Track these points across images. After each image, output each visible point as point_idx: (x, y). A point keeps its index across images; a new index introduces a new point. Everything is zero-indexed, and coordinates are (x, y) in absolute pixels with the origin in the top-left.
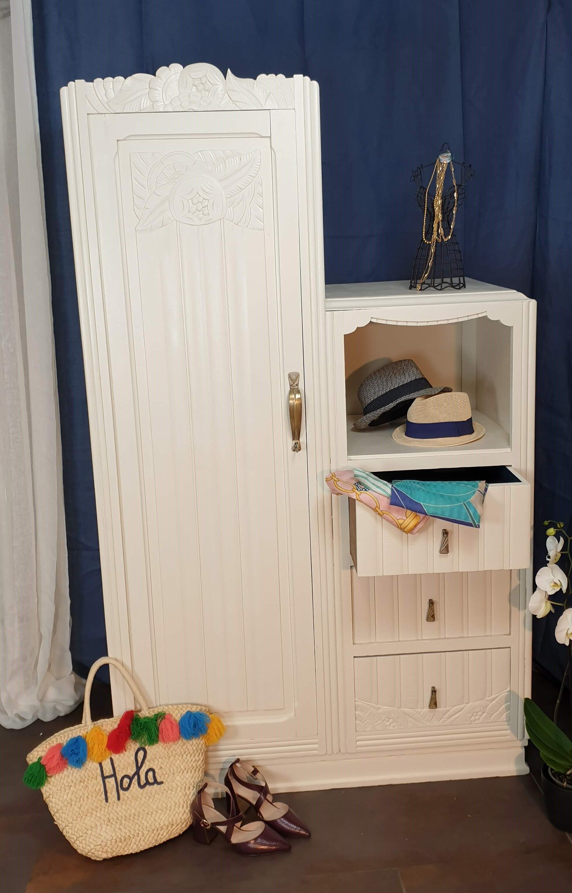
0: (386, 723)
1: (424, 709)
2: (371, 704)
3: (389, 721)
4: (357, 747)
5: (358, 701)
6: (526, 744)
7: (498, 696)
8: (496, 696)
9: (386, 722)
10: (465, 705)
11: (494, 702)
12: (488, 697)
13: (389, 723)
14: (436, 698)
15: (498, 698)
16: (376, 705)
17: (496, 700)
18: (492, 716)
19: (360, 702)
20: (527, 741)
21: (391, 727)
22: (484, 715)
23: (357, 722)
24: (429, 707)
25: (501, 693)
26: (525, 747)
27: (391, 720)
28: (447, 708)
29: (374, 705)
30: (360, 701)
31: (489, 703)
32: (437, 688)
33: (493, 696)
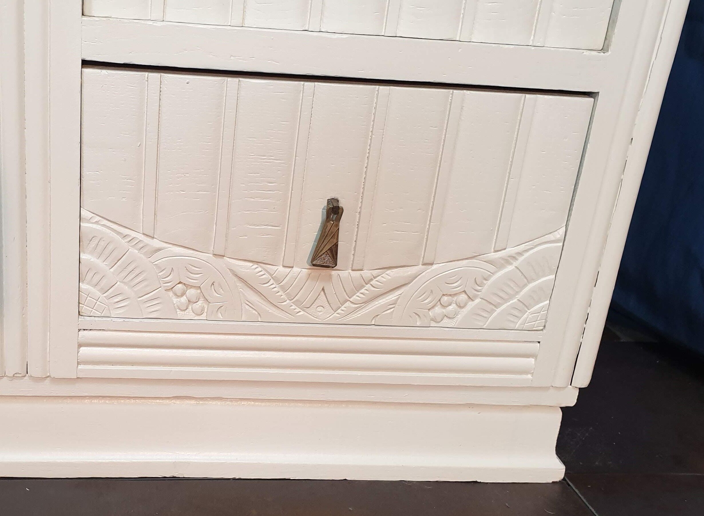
0: (175, 300)
1: (296, 270)
2: (133, 234)
3: (183, 294)
4: (78, 363)
5: (89, 221)
6: (571, 401)
7: (520, 254)
8: (522, 247)
9: (178, 296)
10: (421, 267)
11: (510, 268)
12: (496, 251)
13: (184, 299)
14: (336, 235)
15: (521, 259)
16: (147, 240)
17: (516, 264)
18: (491, 312)
19: (97, 223)
20: (576, 394)
21: (189, 314)
22: (471, 305)
23: (83, 286)
24: (313, 259)
25: (537, 241)
26: (565, 410)
27: (191, 292)
28: (367, 274)
29: (141, 237)
30: (98, 218)
31: (491, 268)
32: (342, 204)
33: (511, 250)
